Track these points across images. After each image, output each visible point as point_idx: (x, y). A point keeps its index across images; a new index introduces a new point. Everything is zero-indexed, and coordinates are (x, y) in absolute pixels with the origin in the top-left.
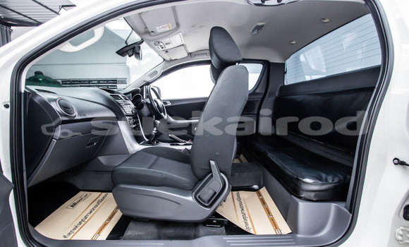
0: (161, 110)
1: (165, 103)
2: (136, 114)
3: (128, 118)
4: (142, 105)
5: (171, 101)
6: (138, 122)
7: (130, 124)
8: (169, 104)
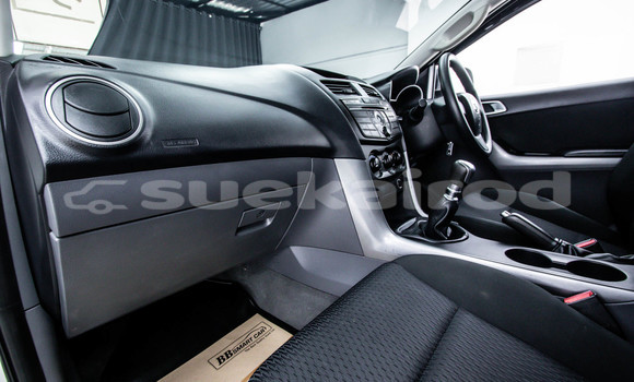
0: (476, 126)
1: (488, 107)
2: (397, 137)
3: (367, 150)
4: (419, 114)
5: (505, 100)
6: (402, 161)
7: (374, 170)
8: (501, 109)
